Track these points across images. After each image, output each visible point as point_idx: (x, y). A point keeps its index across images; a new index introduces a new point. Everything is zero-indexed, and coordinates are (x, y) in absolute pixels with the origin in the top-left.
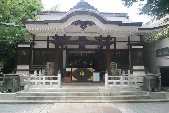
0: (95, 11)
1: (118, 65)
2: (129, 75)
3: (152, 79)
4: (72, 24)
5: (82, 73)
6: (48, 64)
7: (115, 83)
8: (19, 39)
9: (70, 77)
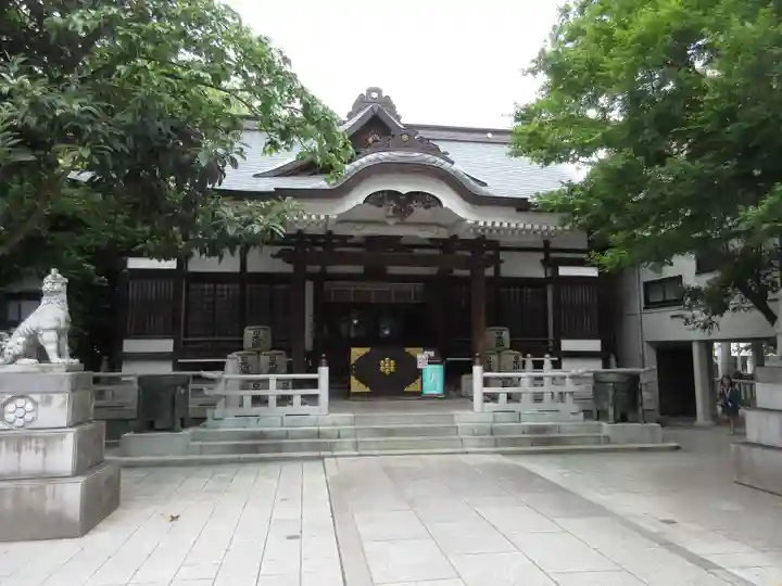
0: (442, 161)
1: (511, 336)
2: (548, 371)
3: (617, 383)
4: (365, 202)
5: (387, 366)
6: (249, 333)
7: (503, 398)
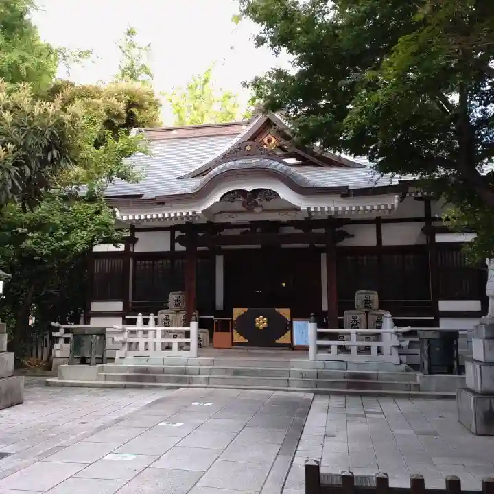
4: (221, 200)
5: (261, 322)
6: (172, 297)
7: (334, 349)
8: (98, 238)
9: (229, 331)
